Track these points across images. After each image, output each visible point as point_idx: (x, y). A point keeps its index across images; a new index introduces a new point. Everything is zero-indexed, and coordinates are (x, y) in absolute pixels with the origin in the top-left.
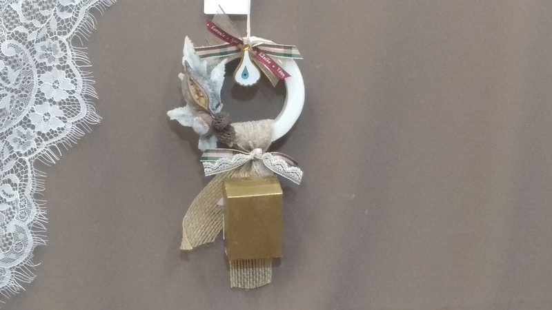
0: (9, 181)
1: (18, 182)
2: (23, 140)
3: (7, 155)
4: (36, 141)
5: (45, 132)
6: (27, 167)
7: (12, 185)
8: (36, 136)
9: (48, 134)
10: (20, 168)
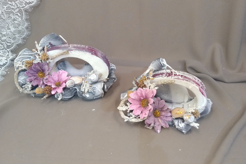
0: (17, 15)
1: (20, 15)
2: (21, 3)
3: (16, 7)
4: (25, 4)
5: (27, 2)
6: (22, 11)
7: (18, 16)
8: (25, 3)
9: (29, 3)
10: (20, 11)
